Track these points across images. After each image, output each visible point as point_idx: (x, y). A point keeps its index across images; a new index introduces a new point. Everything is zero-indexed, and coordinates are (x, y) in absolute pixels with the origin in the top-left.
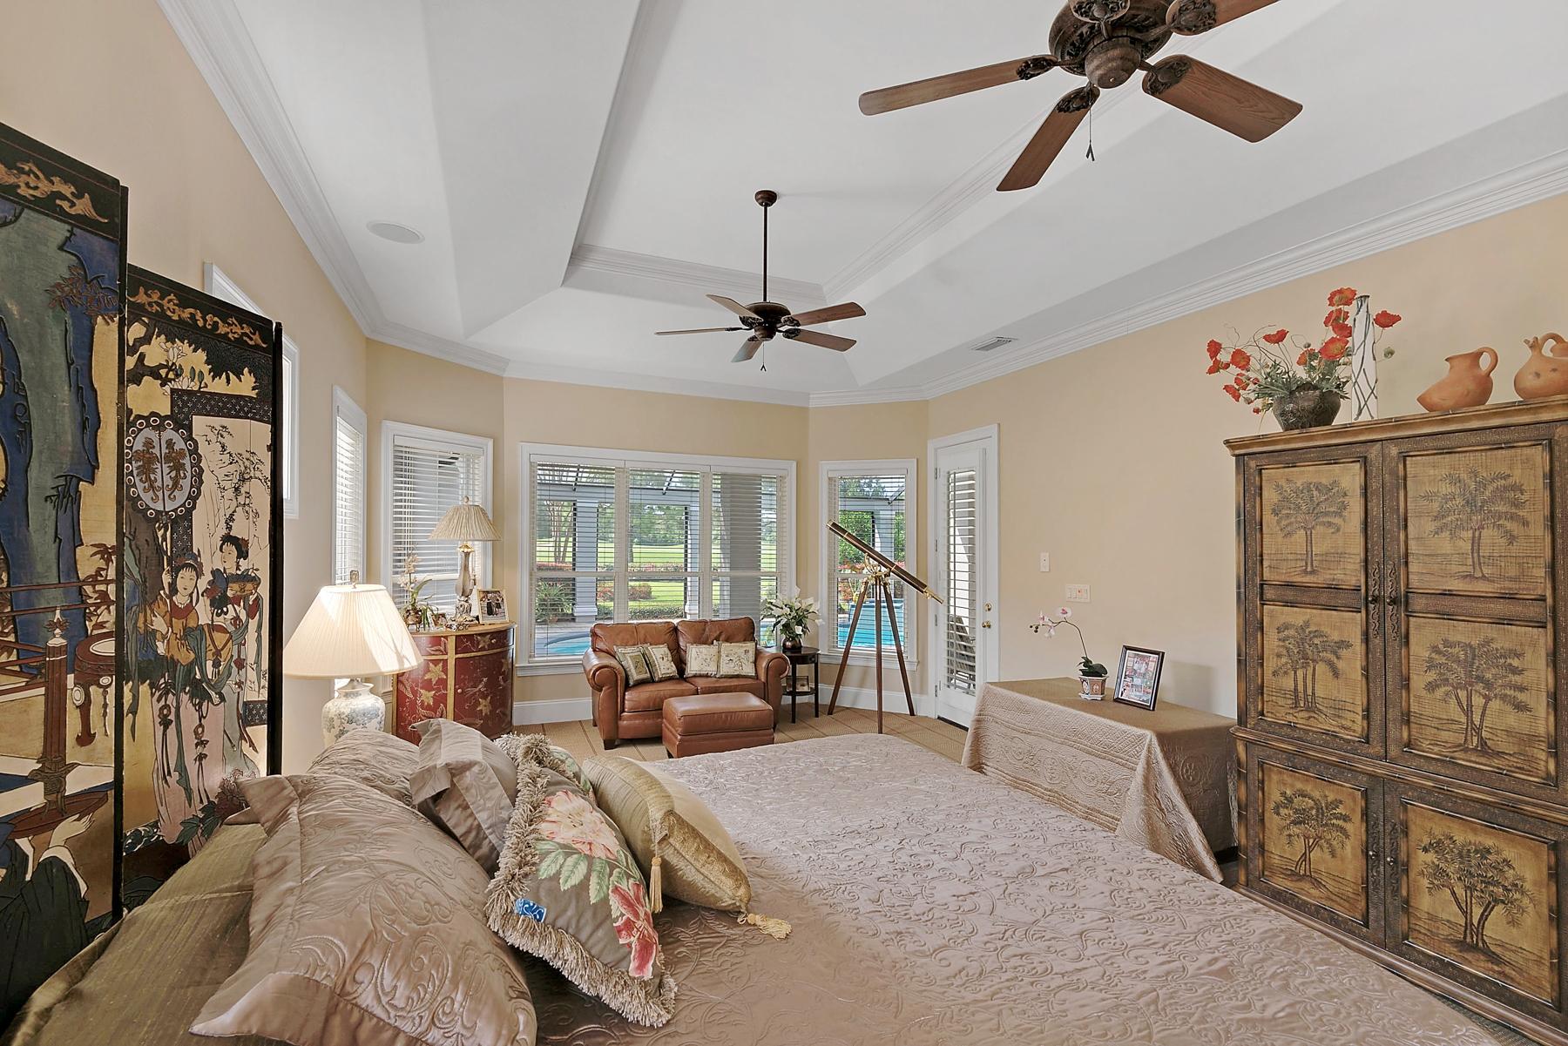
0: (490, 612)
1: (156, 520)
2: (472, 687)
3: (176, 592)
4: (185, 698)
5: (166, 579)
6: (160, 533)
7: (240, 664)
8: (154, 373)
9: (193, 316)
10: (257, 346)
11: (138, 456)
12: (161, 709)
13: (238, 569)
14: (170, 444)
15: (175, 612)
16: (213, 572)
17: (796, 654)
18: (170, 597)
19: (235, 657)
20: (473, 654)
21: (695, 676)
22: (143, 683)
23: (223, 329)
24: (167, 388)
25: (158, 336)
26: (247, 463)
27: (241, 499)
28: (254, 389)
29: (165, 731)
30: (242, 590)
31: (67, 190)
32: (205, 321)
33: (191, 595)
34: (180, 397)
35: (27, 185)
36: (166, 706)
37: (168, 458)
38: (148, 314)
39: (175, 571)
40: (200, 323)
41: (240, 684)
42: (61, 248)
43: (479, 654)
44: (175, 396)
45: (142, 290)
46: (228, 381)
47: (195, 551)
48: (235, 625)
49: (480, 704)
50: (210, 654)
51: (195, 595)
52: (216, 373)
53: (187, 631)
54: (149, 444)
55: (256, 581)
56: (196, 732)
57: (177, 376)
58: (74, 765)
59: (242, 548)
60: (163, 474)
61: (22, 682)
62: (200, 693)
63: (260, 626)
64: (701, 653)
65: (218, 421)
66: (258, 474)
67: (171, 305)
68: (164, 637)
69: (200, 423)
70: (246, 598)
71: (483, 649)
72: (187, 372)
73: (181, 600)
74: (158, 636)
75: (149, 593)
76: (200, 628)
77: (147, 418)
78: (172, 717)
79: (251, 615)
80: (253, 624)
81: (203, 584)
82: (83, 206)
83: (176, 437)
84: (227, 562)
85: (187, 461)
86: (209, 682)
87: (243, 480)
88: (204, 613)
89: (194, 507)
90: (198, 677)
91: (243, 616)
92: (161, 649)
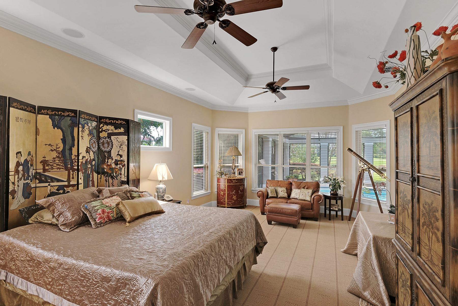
0: (239, 174)
1: (105, 152)
2: (231, 192)
3: (108, 162)
4: (110, 178)
5: (106, 160)
6: (105, 154)
7: (121, 174)
8: (104, 131)
9: (111, 121)
10: (124, 124)
11: (102, 143)
12: (105, 179)
13: (120, 159)
14: (107, 141)
15: (108, 165)
16: (115, 160)
17: (335, 196)
18: (107, 163)
19: (120, 173)
20: (231, 184)
21: (293, 198)
22: (102, 175)
23: (117, 122)
24: (107, 133)
25: (105, 125)
26: (122, 143)
27: (121, 148)
28: (123, 131)
29: (106, 183)
30: (121, 163)
31: (70, 113)
32: (114, 122)
33: (111, 163)
34: (109, 134)
35: (66, 114)
36: (106, 179)
37: (107, 143)
38: (104, 123)
39: (108, 159)
40: (113, 122)
41: (121, 177)
42: (70, 120)
43: (233, 184)
44: (108, 134)
45: (102, 119)
46: (118, 130)
47: (112, 156)
48: (120, 168)
49: (233, 197)
50: (114, 172)
51: (112, 163)
52: (116, 129)
53: (110, 168)
54: (103, 141)
55: (124, 161)
56: (112, 183)
57: (108, 131)
58: (71, 181)
59: (121, 156)
60: (106, 145)
61: (65, 170)
62: (113, 178)
63: (125, 169)
64: (296, 191)
65: (116, 137)
66: (124, 144)
67: (107, 121)
68: (106, 169)
69: (112, 137)
70: (122, 164)
71: (234, 183)
72: (110, 130)
73: (109, 164)
74: (105, 168)
75: (103, 162)
76: (113, 168)
77: (103, 137)
78: (107, 180)
79: (123, 166)
80: (123, 168)
81: (113, 161)
82: (73, 114)
83: (108, 140)
84: (118, 158)
85: (110, 143)
86: (114, 176)
87: (121, 145)
88: (113, 166)
89: (112, 150)
90: (112, 175)
91: (121, 167)
92: (105, 170)
